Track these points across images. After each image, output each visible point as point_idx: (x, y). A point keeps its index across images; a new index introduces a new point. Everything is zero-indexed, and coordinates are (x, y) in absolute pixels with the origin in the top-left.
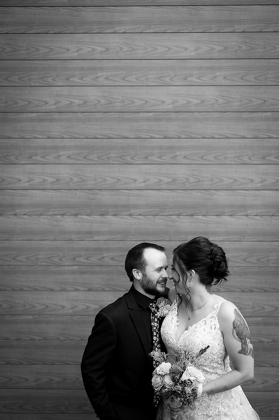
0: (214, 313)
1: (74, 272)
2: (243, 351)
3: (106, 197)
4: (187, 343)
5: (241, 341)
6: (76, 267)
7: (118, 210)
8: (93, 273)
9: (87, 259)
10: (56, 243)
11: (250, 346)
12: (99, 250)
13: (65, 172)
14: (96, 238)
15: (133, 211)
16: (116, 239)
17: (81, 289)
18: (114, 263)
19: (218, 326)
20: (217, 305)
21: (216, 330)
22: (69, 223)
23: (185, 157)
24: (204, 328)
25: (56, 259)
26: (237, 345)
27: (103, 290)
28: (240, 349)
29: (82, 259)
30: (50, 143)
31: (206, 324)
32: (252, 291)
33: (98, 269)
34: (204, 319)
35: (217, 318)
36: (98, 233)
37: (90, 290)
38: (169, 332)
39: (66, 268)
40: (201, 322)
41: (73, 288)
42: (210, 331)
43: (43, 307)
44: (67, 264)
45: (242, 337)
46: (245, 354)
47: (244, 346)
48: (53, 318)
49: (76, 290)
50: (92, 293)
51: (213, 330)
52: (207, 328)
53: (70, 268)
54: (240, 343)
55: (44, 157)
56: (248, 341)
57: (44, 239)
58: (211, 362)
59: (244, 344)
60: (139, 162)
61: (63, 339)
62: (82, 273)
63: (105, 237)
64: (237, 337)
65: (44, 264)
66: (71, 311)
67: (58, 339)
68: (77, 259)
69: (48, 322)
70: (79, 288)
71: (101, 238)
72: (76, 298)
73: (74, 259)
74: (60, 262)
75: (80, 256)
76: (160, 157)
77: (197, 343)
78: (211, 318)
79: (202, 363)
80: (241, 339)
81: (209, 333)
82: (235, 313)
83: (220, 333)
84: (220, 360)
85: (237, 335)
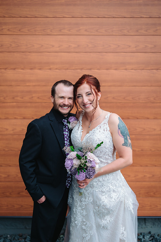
0: (106, 121)
1: (13, 107)
2: (125, 144)
3: (34, 57)
4: (89, 141)
5: (124, 137)
6: (15, 104)
7: (41, 65)
8: (26, 107)
9: (22, 98)
10: (2, 88)
11: (130, 141)
12: (30, 92)
13: (6, 40)
14: (28, 84)
15: (51, 67)
16: (40, 85)
17: (19, 117)
18: (40, 101)
19: (108, 129)
20: (107, 116)
21: (107, 131)
22: (10, 74)
23: (86, 30)
24: (100, 130)
25: (2, 98)
26: (121, 140)
28: (123, 142)
29: (19, 98)
31: (100, 128)
32: (129, 118)
33: (29, 104)
34: (99, 125)
35: (107, 124)
36: (29, 81)
37: (24, 118)
38: (76, 136)
39: (9, 104)
40: (98, 127)
41: (13, 117)
42: (103, 132)
44: (9, 101)
45: (124, 135)
46: (127, 146)
47: (126, 140)
49: (15, 118)
50: (25, 120)
51: (106, 131)
52: (102, 131)
53: (11, 104)
54: (123, 139)
56: (128, 138)
58: (104, 155)
59: (126, 139)
60: (56, 34)
61: (7, 150)
62: (19, 107)
63: (34, 84)
64: (121, 135)
66: (12, 132)
67: (4, 150)
68: (16, 98)
70: (17, 117)
71: (31, 84)
72: (15, 124)
73: (13, 98)
74: (4, 100)
75: (17, 96)
76: (69, 30)
77: (96, 139)
78: (104, 124)
79: (99, 155)
80: (124, 136)
81: (103, 134)
82: (119, 120)
83: (110, 133)
84: (110, 153)
85: (121, 133)
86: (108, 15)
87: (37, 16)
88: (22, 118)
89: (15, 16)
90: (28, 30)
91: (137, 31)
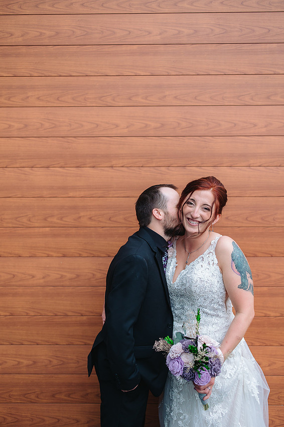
0: (212, 249)
1: (45, 235)
2: (243, 286)
3: (82, 146)
6: (47, 229)
7: (96, 161)
8: (67, 235)
9: (61, 219)
10: (24, 200)
11: (250, 281)
12: (75, 208)
13: (34, 116)
14: (71, 194)
15: (114, 162)
16: (94, 196)
17: (55, 254)
18: (93, 223)
19: (216, 261)
20: (214, 241)
21: (214, 265)
22: (40, 177)
23: (176, 97)
24: (201, 264)
25: (25, 220)
26: (236, 279)
27: (80, 256)
29: (55, 220)
30: (16, 82)
31: (203, 260)
33: (73, 231)
34: (201, 256)
35: (214, 254)
36: (74, 188)
37: (64, 256)
39: (36, 230)
40: (199, 259)
41: (45, 253)
42: (208, 267)
43: (9, 276)
44: (37, 225)
46: (245, 289)
47: (244, 280)
48: (20, 290)
49: (48, 256)
50: (66, 259)
51: (211, 266)
52: (205, 265)
53: (41, 230)
55: (9, 99)
56: (248, 275)
57: (10, 195)
59: (244, 278)
60: (121, 104)
61: (32, 314)
62: (55, 236)
63: (82, 194)
64: (236, 270)
65: (10, 225)
66: (42, 281)
67: (27, 314)
68: (49, 219)
69: (15, 295)
70: (51, 253)
71: (77, 194)
72: (48, 266)
73: (45, 219)
74: (29, 223)
75: (53, 216)
76: (146, 98)
77: (195, 279)
78: (209, 254)
79: (202, 304)
80: (241, 272)
81: (207, 270)
82: (233, 246)
83: (219, 269)
84: (220, 300)
85: (236, 268)
86: (216, 71)
87: (89, 74)
88: (61, 255)
89: (50, 74)
90: (73, 99)
91: (268, 98)
